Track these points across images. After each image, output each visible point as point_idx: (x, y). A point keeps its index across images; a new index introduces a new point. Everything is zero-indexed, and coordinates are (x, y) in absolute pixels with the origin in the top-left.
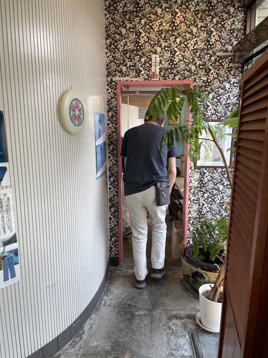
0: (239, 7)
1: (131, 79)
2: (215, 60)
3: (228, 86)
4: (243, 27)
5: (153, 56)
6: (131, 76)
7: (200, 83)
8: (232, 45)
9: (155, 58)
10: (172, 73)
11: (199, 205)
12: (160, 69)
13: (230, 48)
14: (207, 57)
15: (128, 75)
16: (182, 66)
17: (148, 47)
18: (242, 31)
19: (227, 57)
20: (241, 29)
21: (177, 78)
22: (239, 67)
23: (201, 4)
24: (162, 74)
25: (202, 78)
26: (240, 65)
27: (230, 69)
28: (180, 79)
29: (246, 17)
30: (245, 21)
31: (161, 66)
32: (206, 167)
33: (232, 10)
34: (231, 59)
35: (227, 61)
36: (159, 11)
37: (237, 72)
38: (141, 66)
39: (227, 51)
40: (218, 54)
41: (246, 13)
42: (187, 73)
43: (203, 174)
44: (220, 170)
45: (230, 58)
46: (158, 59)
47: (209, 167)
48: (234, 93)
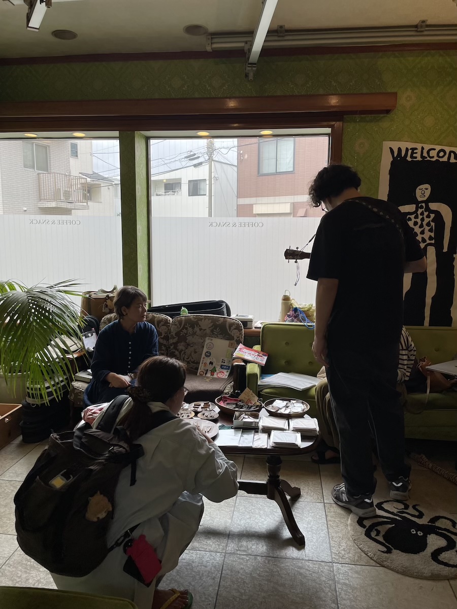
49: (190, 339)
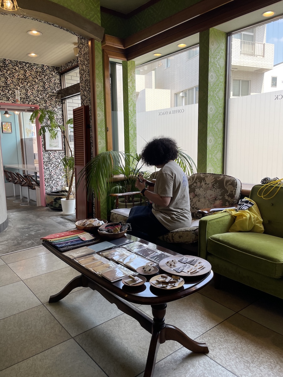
0: (57, 73)
1: (4, 102)
2: (49, 96)
3: (56, 109)
4: (60, 83)
5: (16, 91)
6: (4, 100)
7: (43, 107)
8: (56, 90)
9: (17, 92)
10: (28, 101)
11: (50, 171)
12: (21, 98)
13: (55, 92)
14: (45, 95)
15: (2, 100)
16: (32, 98)
17: (12, 86)
19: (54, 95)
21: (30, 103)
22: (60, 101)
24: (22, 100)
25: (43, 104)
26: (61, 100)
27: (56, 102)
29: (61, 78)
30: (61, 80)
31: (21, 96)
32: (51, 151)
33: (54, 74)
34: (56, 97)
35: (54, 97)
36: (17, 68)
37: (60, 103)
38: (9, 95)
39: (53, 93)
40: (50, 94)
41: (60, 76)
42: (35, 102)
43: (50, 154)
44: (58, 152)
46: (19, 93)
47: (53, 150)
48: (59, 113)
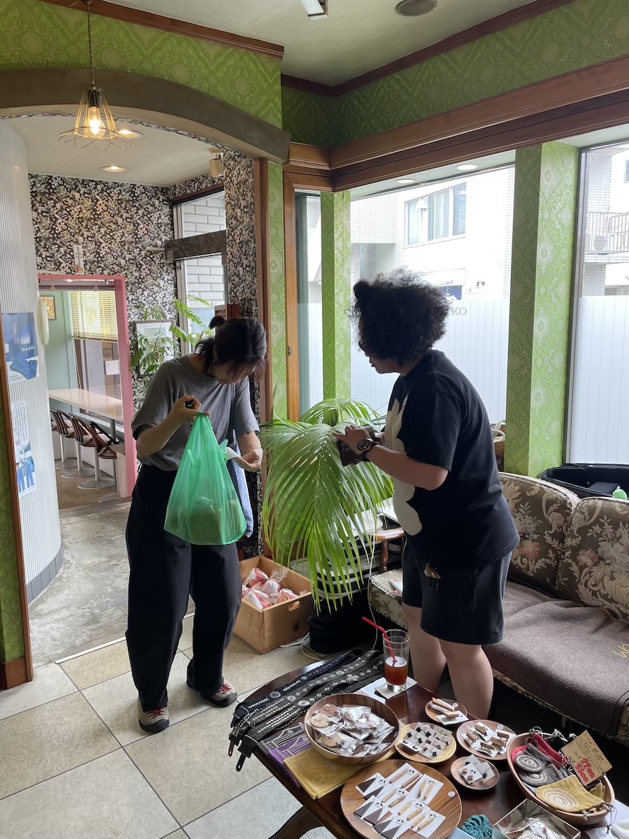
0: (163, 200)
1: (49, 272)
2: (146, 254)
3: (162, 283)
4: (170, 222)
7: (132, 279)
8: (161, 240)
9: (78, 249)
10: (100, 267)
12: (85, 261)
13: (159, 243)
14: (137, 251)
15: (44, 268)
16: (111, 260)
17: (67, 236)
18: (170, 226)
19: (158, 252)
20: (168, 224)
21: (106, 272)
22: (170, 264)
23: (124, 193)
24: (88, 267)
25: (134, 273)
26: (172, 262)
27: (162, 266)
28: (109, 274)
29: (172, 212)
31: (85, 258)
33: (157, 203)
34: (162, 254)
35: (158, 256)
36: (77, 196)
37: (169, 268)
38: (61, 258)
39: (156, 246)
40: (148, 248)
41: (171, 208)
42: (117, 268)
45: (160, 253)
46: (81, 251)
48: (169, 291)
49: (605, 547)
